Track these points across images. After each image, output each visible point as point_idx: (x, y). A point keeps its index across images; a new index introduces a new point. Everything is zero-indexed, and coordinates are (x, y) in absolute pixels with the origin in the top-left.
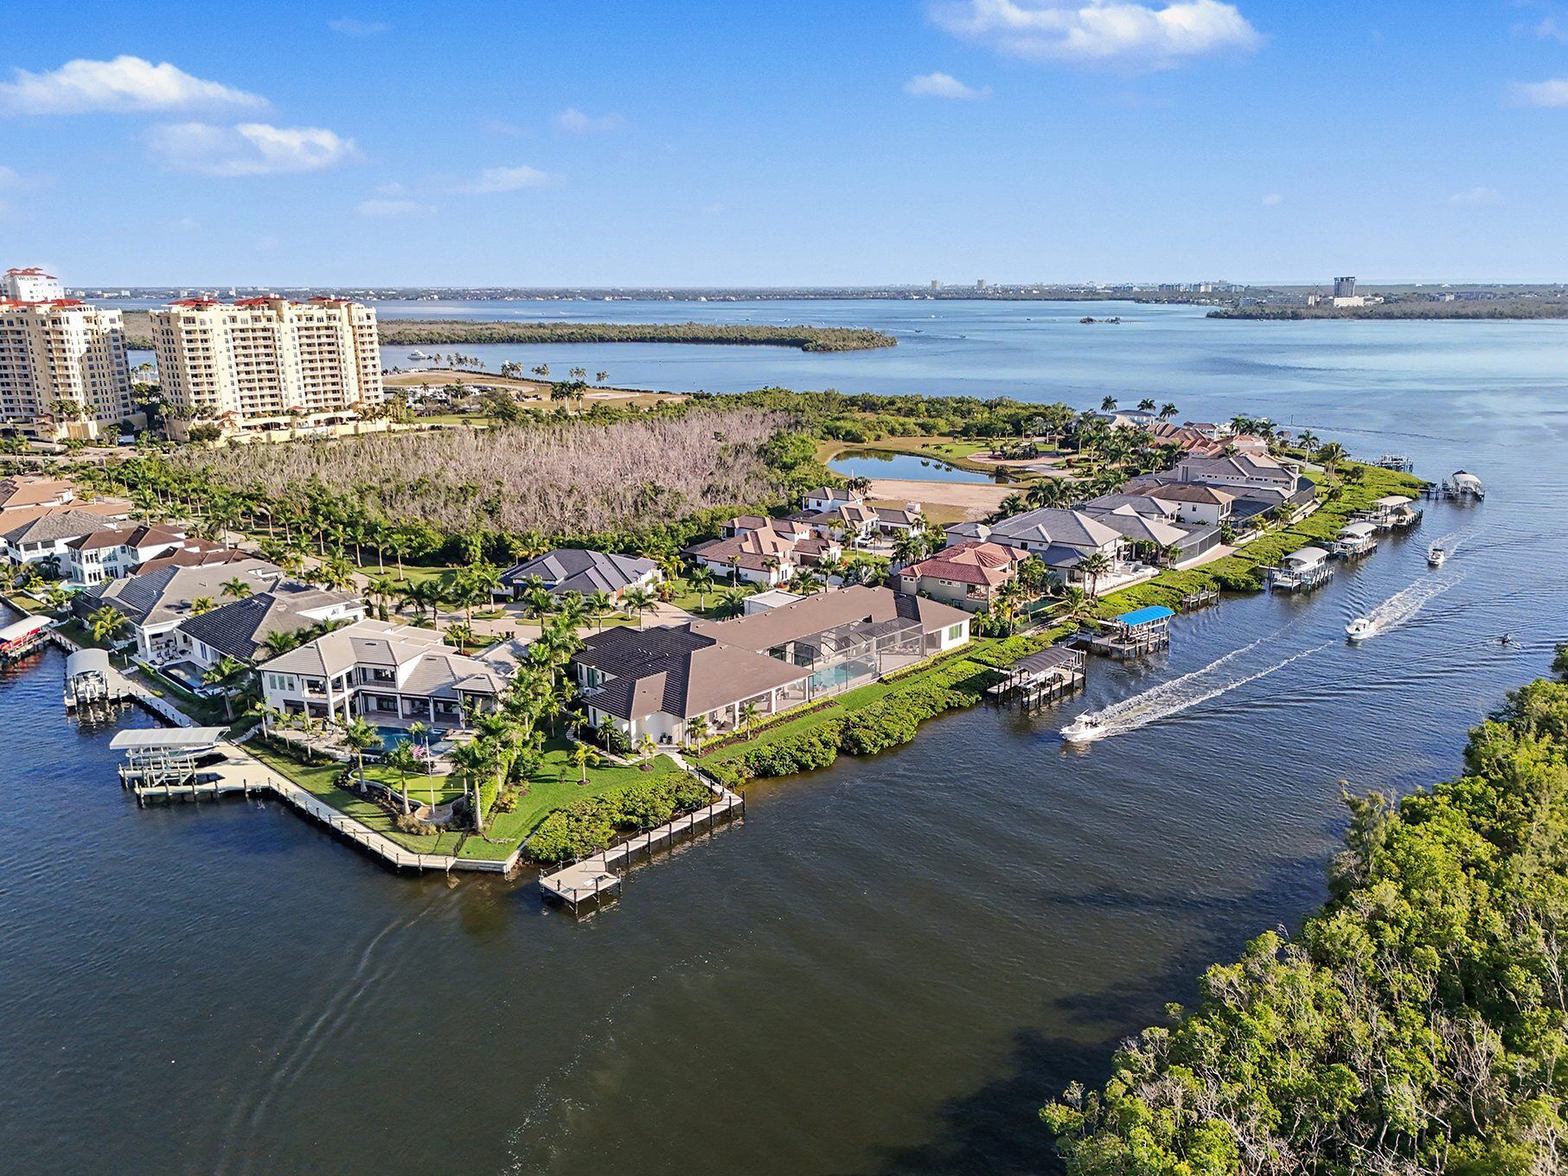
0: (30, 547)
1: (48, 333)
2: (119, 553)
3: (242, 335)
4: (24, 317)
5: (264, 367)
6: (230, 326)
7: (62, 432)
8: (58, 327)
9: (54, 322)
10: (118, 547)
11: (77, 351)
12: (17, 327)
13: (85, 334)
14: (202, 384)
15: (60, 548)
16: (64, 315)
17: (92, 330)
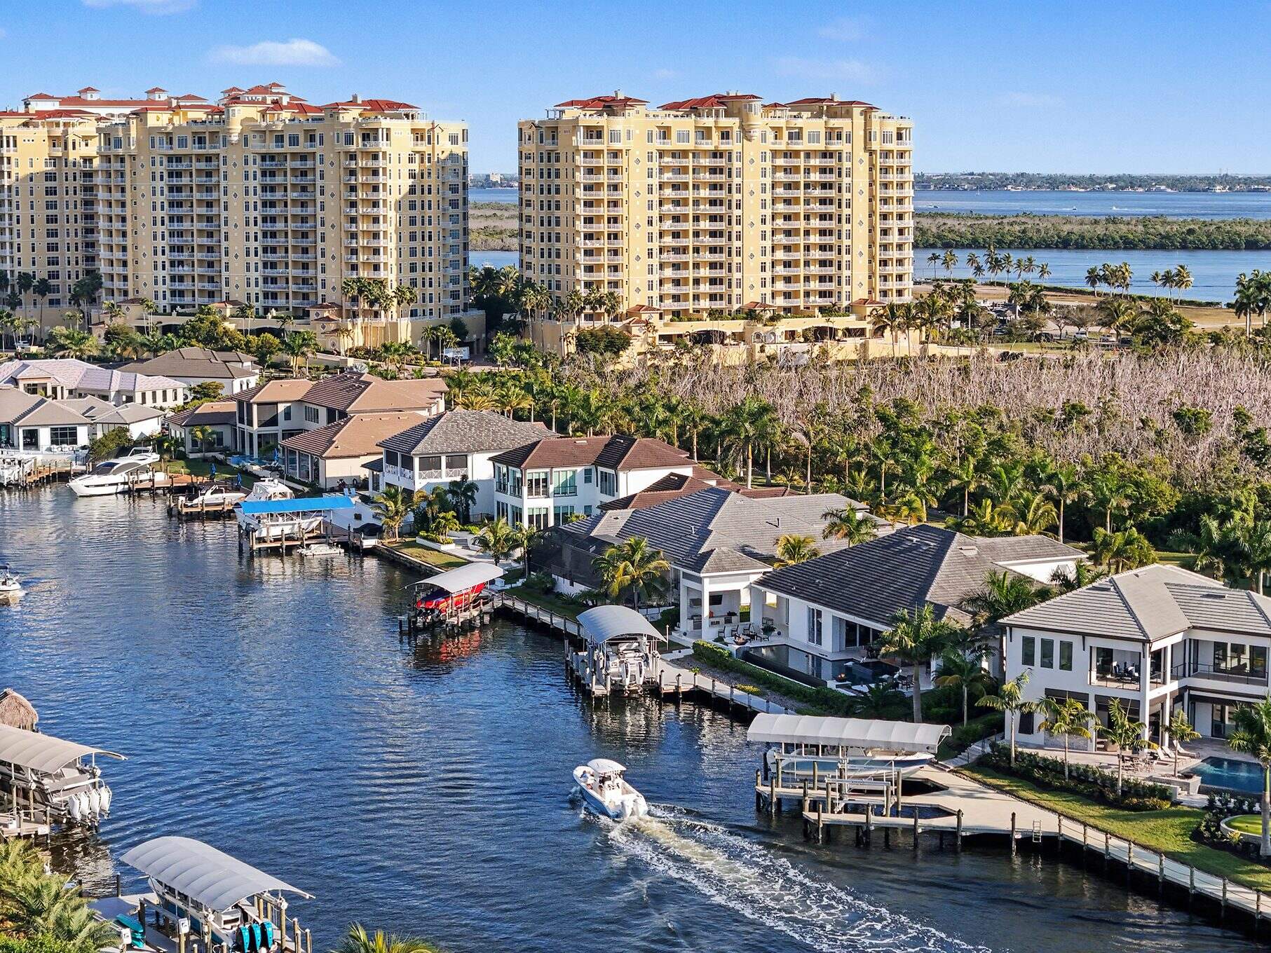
0: (430, 463)
1: (353, 157)
2: (580, 481)
3: (676, 162)
4: (319, 129)
5: (705, 225)
6: (658, 144)
7: (357, 336)
8: (371, 146)
9: (366, 137)
10: (580, 469)
11: (395, 190)
12: (302, 147)
13: (411, 160)
14: (599, 251)
15: (481, 468)
16: (385, 123)
17: (422, 154)
